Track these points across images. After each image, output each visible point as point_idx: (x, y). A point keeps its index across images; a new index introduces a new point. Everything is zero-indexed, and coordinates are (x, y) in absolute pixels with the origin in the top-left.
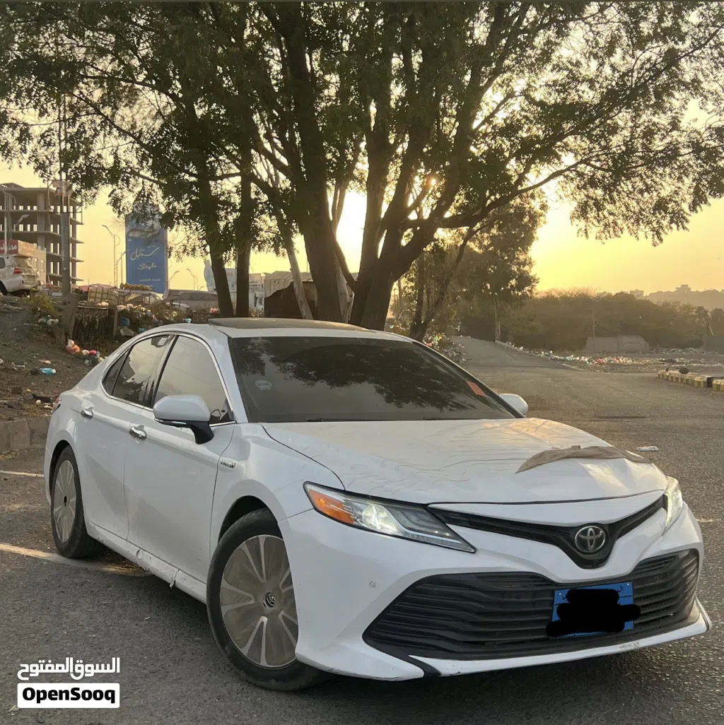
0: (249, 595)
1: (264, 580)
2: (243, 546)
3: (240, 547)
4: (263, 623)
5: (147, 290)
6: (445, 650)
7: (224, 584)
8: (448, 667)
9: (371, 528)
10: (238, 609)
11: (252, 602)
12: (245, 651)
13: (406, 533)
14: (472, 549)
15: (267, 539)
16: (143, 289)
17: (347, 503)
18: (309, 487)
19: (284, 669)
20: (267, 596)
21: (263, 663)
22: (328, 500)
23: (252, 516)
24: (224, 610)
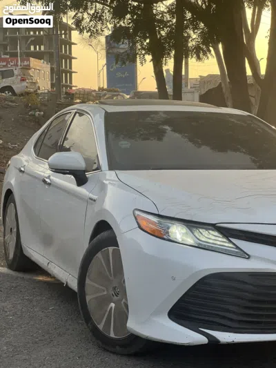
0: (103, 288)
1: (112, 278)
2: (99, 255)
3: (97, 255)
4: (111, 308)
5: (118, 92)
6: (225, 326)
7: (88, 281)
8: (225, 337)
9: (175, 240)
10: (96, 298)
11: (105, 293)
12: (101, 327)
13: (200, 244)
14: (247, 256)
15: (114, 250)
16: (115, 91)
17: (160, 223)
18: (137, 213)
19: (125, 339)
20: (114, 288)
21: (112, 335)
22: (148, 220)
23: (104, 234)
24: (88, 298)
